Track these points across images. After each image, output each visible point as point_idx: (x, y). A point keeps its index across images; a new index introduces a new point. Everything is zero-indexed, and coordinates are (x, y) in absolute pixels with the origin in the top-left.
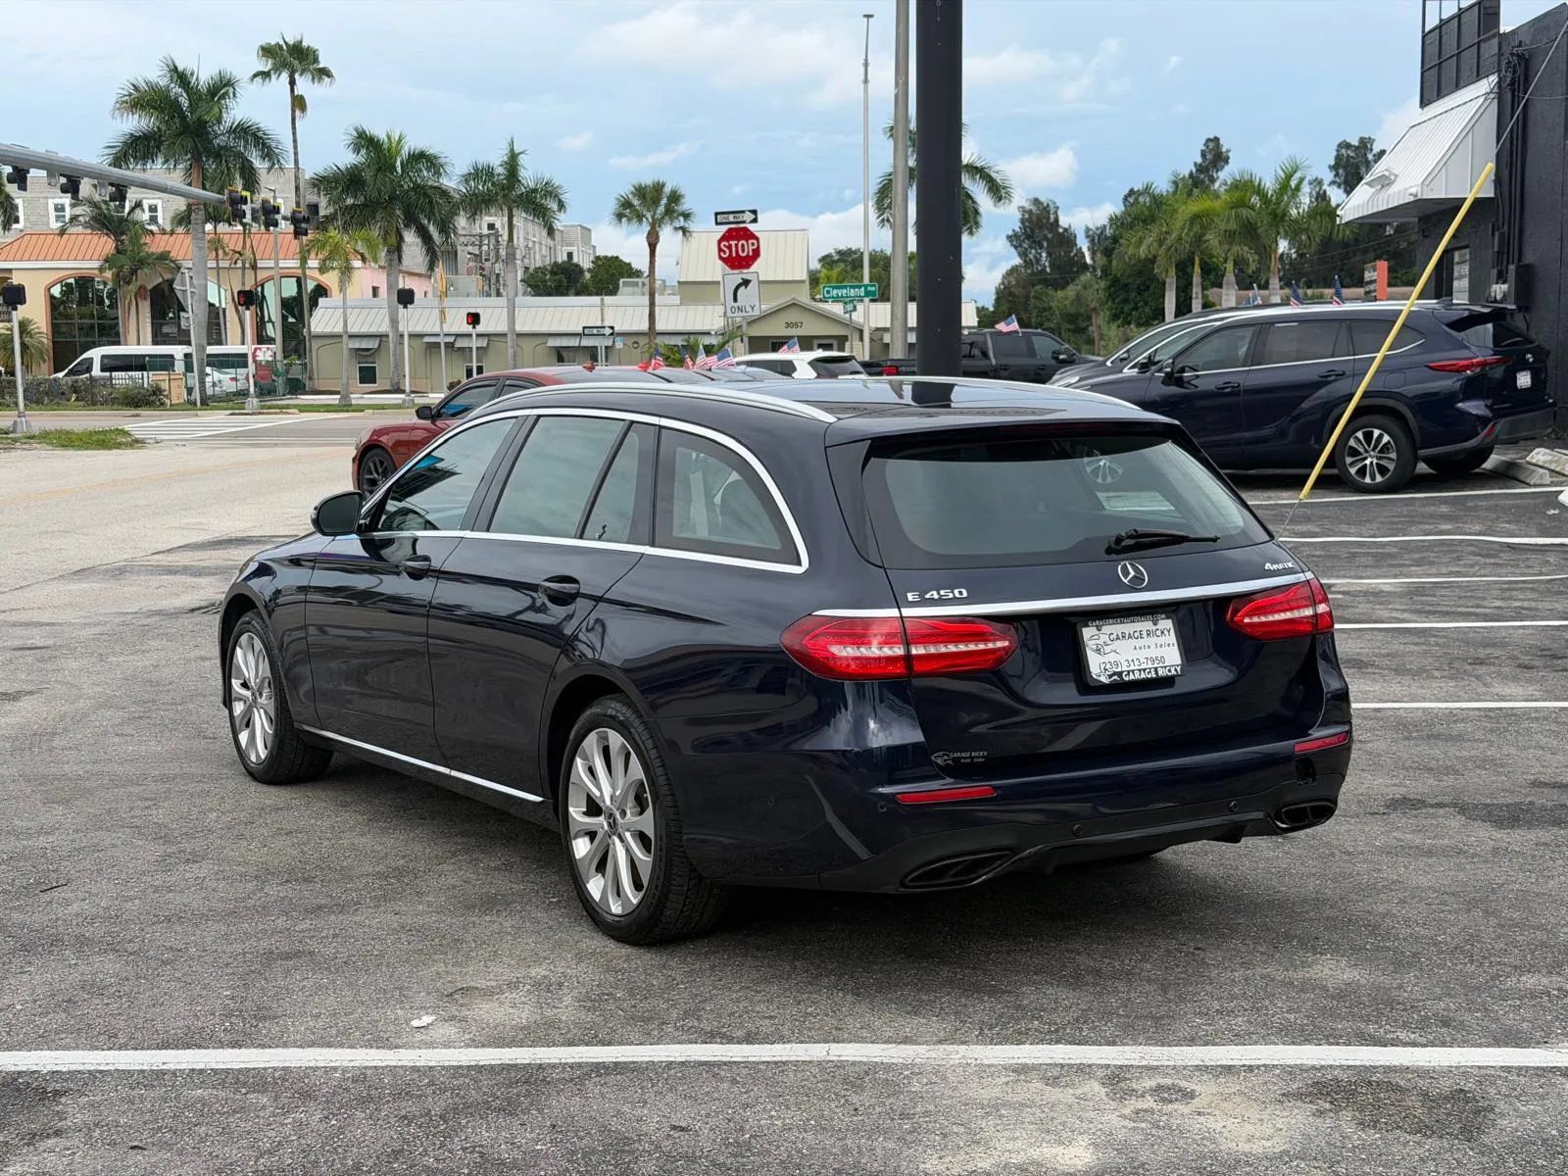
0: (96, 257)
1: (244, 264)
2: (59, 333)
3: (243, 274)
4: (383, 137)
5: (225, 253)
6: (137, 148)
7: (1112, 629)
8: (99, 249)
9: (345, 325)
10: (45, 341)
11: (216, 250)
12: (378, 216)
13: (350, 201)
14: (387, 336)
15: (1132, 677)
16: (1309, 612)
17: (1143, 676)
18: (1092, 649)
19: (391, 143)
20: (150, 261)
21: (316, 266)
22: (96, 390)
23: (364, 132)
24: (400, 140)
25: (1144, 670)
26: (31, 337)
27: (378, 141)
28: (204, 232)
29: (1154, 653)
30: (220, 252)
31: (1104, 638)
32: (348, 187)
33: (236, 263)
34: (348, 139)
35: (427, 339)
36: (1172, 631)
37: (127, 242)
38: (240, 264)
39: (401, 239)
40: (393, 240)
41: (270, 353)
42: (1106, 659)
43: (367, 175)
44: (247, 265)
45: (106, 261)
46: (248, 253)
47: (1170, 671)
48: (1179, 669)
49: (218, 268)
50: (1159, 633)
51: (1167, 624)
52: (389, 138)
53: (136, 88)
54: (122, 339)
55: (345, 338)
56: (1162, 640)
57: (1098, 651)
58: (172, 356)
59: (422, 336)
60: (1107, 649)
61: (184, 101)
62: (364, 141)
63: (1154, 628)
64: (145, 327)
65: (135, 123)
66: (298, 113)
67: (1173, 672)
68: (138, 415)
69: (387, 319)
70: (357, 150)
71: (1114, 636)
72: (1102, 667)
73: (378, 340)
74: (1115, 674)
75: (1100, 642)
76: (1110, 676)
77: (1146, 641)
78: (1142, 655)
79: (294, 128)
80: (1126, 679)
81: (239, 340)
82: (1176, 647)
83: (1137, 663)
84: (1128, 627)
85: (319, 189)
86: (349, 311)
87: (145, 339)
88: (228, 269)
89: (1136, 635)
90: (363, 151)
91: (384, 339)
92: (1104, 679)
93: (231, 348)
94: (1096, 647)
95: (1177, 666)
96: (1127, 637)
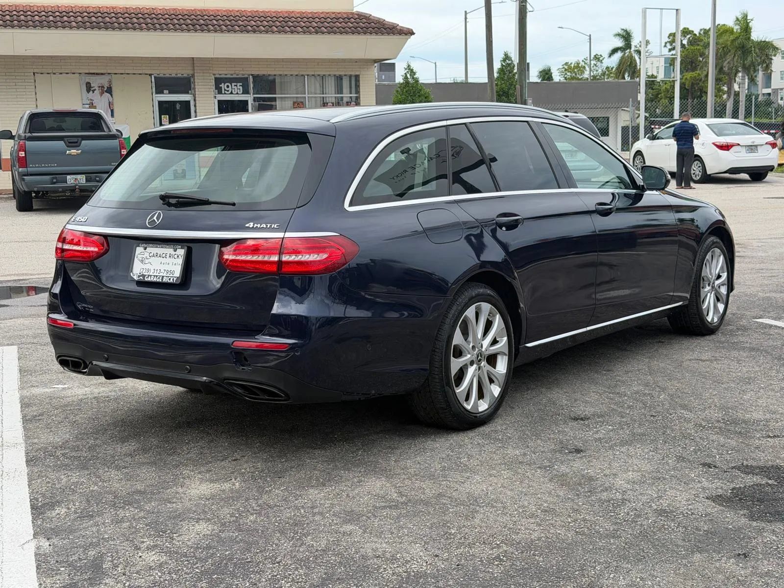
7: (153, 250)
15: (149, 279)
16: (275, 258)
17: (155, 280)
18: (139, 260)
25: (157, 276)
29: (168, 267)
31: (147, 255)
36: (182, 257)
42: (142, 266)
47: (170, 279)
48: (175, 279)
50: (176, 256)
51: (183, 252)
56: (175, 261)
57: (142, 261)
60: (147, 261)
63: (174, 253)
67: (171, 281)
71: (152, 254)
74: (142, 275)
75: (144, 256)
76: (139, 276)
77: (168, 260)
78: (163, 268)
80: (146, 280)
82: (180, 266)
83: (158, 271)
84: (161, 250)
89: (164, 255)
92: (136, 277)
94: (141, 259)
95: (175, 277)
96: (158, 256)
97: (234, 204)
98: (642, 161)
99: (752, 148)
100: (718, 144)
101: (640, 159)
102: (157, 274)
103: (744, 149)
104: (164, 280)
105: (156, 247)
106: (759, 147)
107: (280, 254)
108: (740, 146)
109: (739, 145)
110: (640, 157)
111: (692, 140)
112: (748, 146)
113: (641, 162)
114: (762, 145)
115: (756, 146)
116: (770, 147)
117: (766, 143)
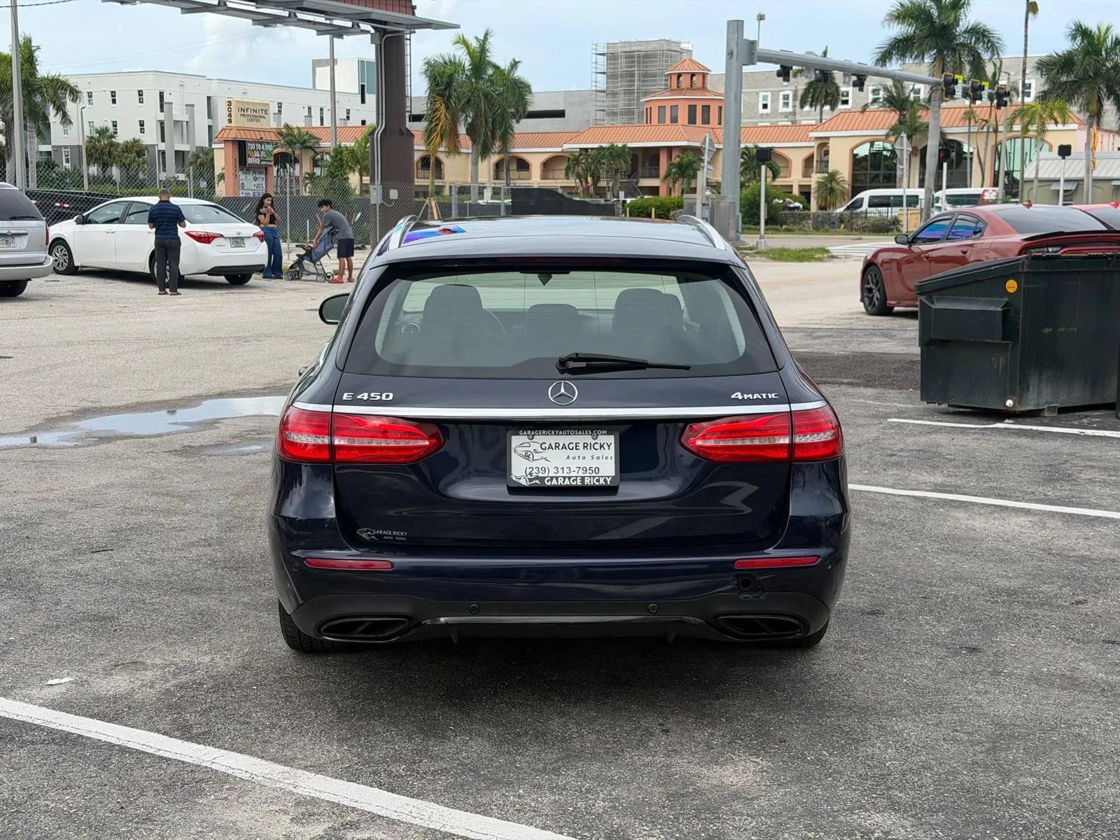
0: (885, 127)
1: (988, 129)
2: (857, 181)
3: (987, 137)
4: (1094, 29)
5: (976, 122)
6: (901, 47)
7: (545, 438)
8: (889, 120)
9: (1037, 173)
10: (847, 186)
11: (970, 119)
12: (1083, 89)
13: (1064, 79)
14: (1083, 180)
15: (554, 482)
16: (785, 440)
17: (567, 482)
18: (518, 455)
19: (1100, 32)
20: (921, 129)
21: (1020, 129)
22: (854, 221)
23: (1081, 26)
24: (1108, 29)
25: (569, 478)
26: (838, 184)
27: (1091, 32)
28: (939, 107)
29: (588, 463)
30: (972, 121)
31: (535, 446)
32: (1062, 68)
33: (982, 128)
34: (1068, 31)
35: (1114, 183)
36: (613, 447)
37: (908, 116)
38: (985, 129)
39: (1101, 106)
40: (1094, 107)
41: (995, 193)
42: (534, 464)
43: (1078, 59)
44: (991, 130)
45: (891, 130)
46: (992, 121)
47: (598, 481)
48: (609, 480)
49: (969, 133)
50: (597, 446)
51: (610, 439)
52: (1099, 29)
53: (902, 5)
54: (898, 184)
55: (1036, 183)
56: (600, 453)
57: (527, 457)
58: (917, 197)
59: (1111, 180)
60: (536, 456)
61: (935, 12)
62: (1081, 32)
63: (593, 442)
64: (914, 176)
65: (898, 30)
66: (1031, 15)
67: (602, 482)
68: (860, 239)
69: (1084, 168)
70: (1074, 38)
71: (546, 445)
72: (528, 471)
73: (1076, 183)
74: (537, 478)
75: (531, 449)
76: (531, 480)
77: (582, 452)
78: (573, 465)
79: (1026, 26)
80: (548, 484)
81: (980, 184)
82: (613, 461)
83: (566, 470)
84: (563, 439)
85: (1042, 71)
86: (1041, 163)
87: (914, 182)
88: (977, 133)
89: (571, 446)
90: (1079, 39)
91: (1080, 183)
92: (523, 482)
93: (974, 190)
94: (524, 453)
95: (608, 477)
96: (560, 447)
97: (687, 368)
98: (66, 253)
99: (238, 241)
100: (194, 234)
101: (61, 251)
102: (565, 475)
103: (228, 243)
104: (587, 482)
105: (555, 434)
106: (246, 241)
107: (792, 434)
108: (223, 239)
109: (222, 236)
110: (62, 247)
111: (177, 228)
112: (233, 238)
113: (65, 255)
114: (249, 237)
115: (242, 239)
116: (257, 240)
117: (254, 235)
